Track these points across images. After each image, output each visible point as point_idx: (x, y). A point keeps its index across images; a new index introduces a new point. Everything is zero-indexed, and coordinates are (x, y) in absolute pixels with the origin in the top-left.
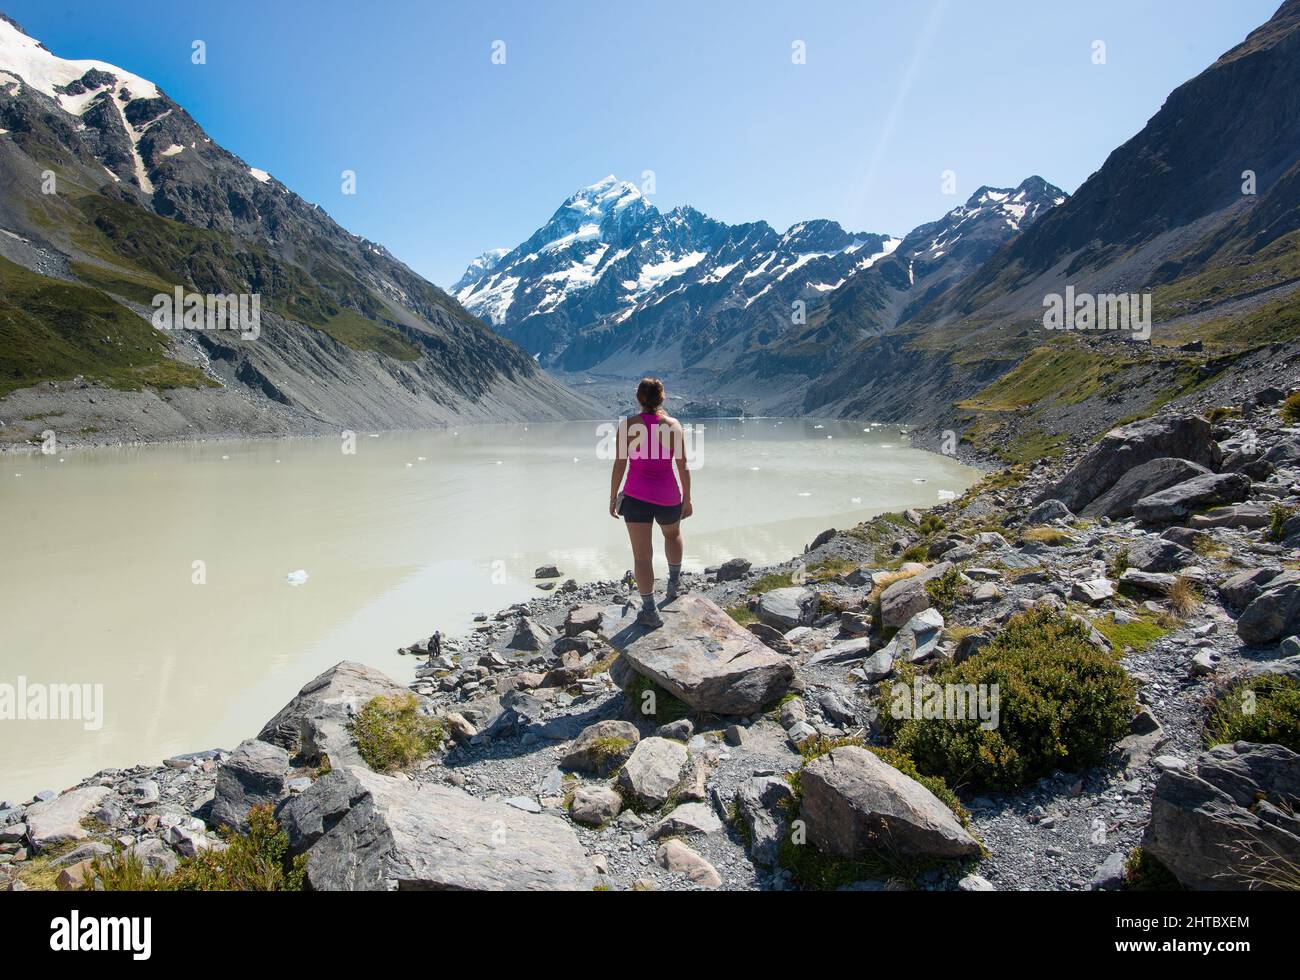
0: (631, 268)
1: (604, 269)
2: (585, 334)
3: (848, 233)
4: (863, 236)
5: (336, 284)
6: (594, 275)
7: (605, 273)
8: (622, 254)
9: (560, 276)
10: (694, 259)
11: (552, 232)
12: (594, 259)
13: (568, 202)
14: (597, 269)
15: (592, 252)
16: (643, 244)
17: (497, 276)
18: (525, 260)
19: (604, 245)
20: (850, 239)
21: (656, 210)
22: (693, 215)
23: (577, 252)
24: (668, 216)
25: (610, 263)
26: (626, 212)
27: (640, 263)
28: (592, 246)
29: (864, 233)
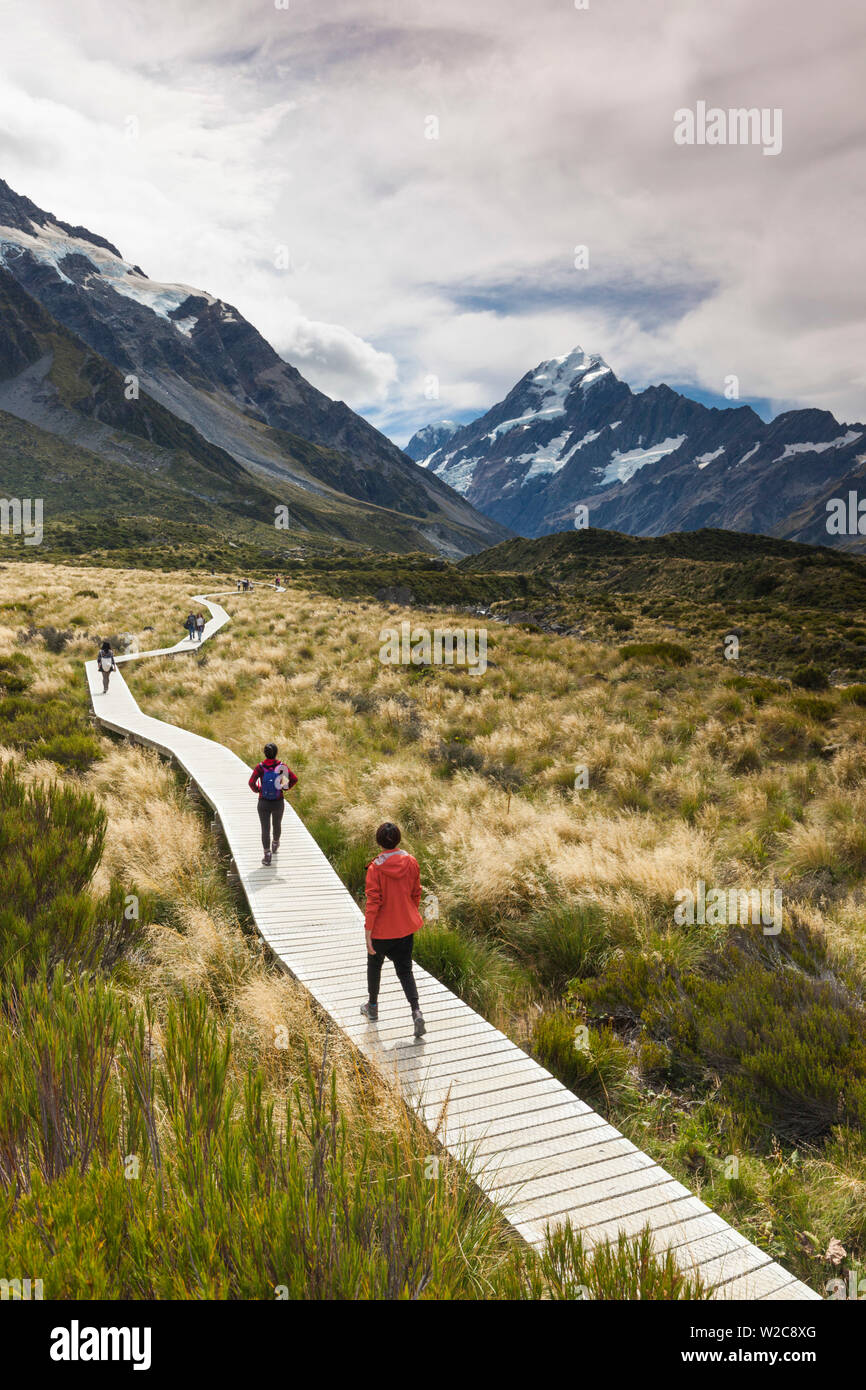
0: (600, 454)
1: (572, 452)
2: (550, 522)
3: (841, 423)
6: (558, 460)
7: (572, 458)
8: (592, 437)
9: (524, 458)
10: (669, 446)
11: (511, 409)
12: (561, 442)
13: (529, 376)
14: (565, 451)
15: (557, 434)
16: (613, 426)
17: (452, 455)
18: (483, 439)
19: (571, 427)
20: (843, 430)
21: (627, 388)
23: (542, 433)
24: (641, 395)
25: (578, 446)
26: (594, 388)
27: (610, 449)
28: (557, 427)
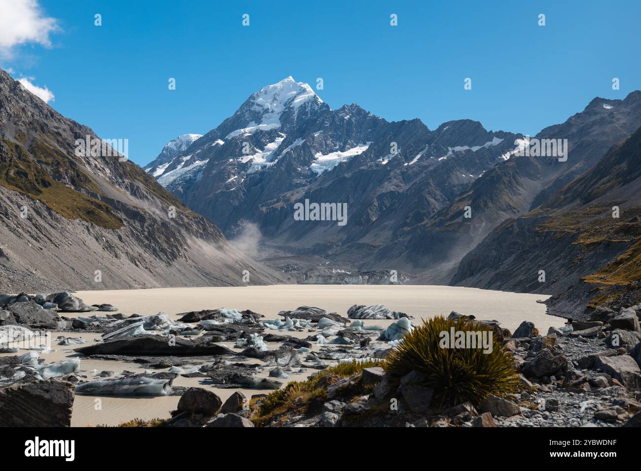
0: (306, 155)
2: (264, 209)
3: (488, 131)
4: (500, 134)
5: (50, 160)
6: (272, 160)
8: (299, 142)
10: (358, 149)
11: (237, 122)
12: (273, 146)
13: (252, 97)
15: (272, 140)
16: (316, 135)
17: (188, 158)
18: (214, 145)
19: (283, 135)
20: (490, 136)
21: (327, 106)
22: (359, 112)
24: (337, 112)
25: (287, 150)
26: (303, 107)
27: (313, 151)
28: (271, 135)
29: (501, 132)
